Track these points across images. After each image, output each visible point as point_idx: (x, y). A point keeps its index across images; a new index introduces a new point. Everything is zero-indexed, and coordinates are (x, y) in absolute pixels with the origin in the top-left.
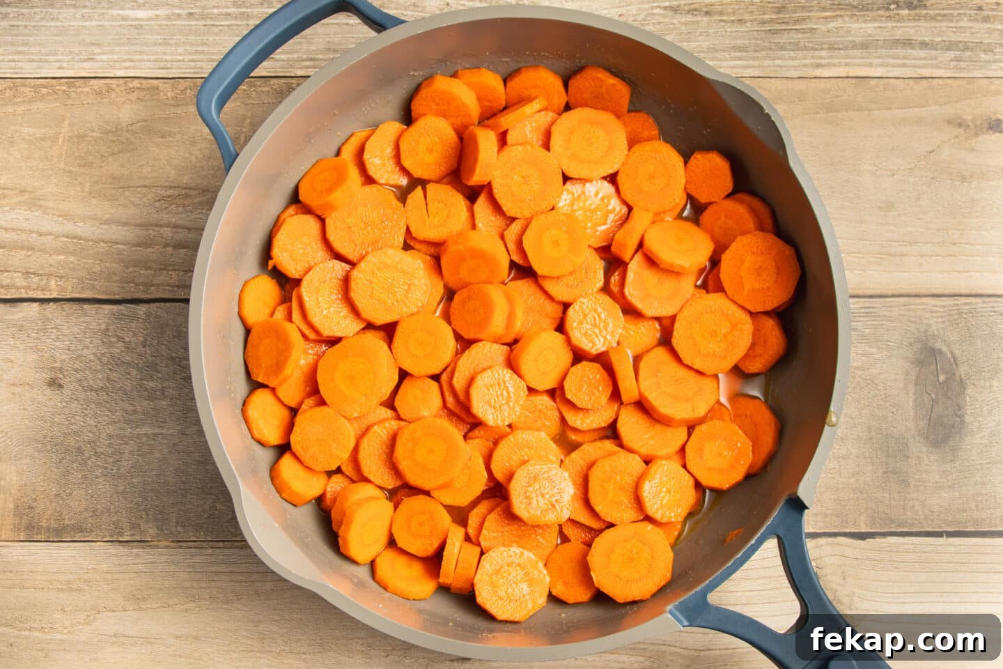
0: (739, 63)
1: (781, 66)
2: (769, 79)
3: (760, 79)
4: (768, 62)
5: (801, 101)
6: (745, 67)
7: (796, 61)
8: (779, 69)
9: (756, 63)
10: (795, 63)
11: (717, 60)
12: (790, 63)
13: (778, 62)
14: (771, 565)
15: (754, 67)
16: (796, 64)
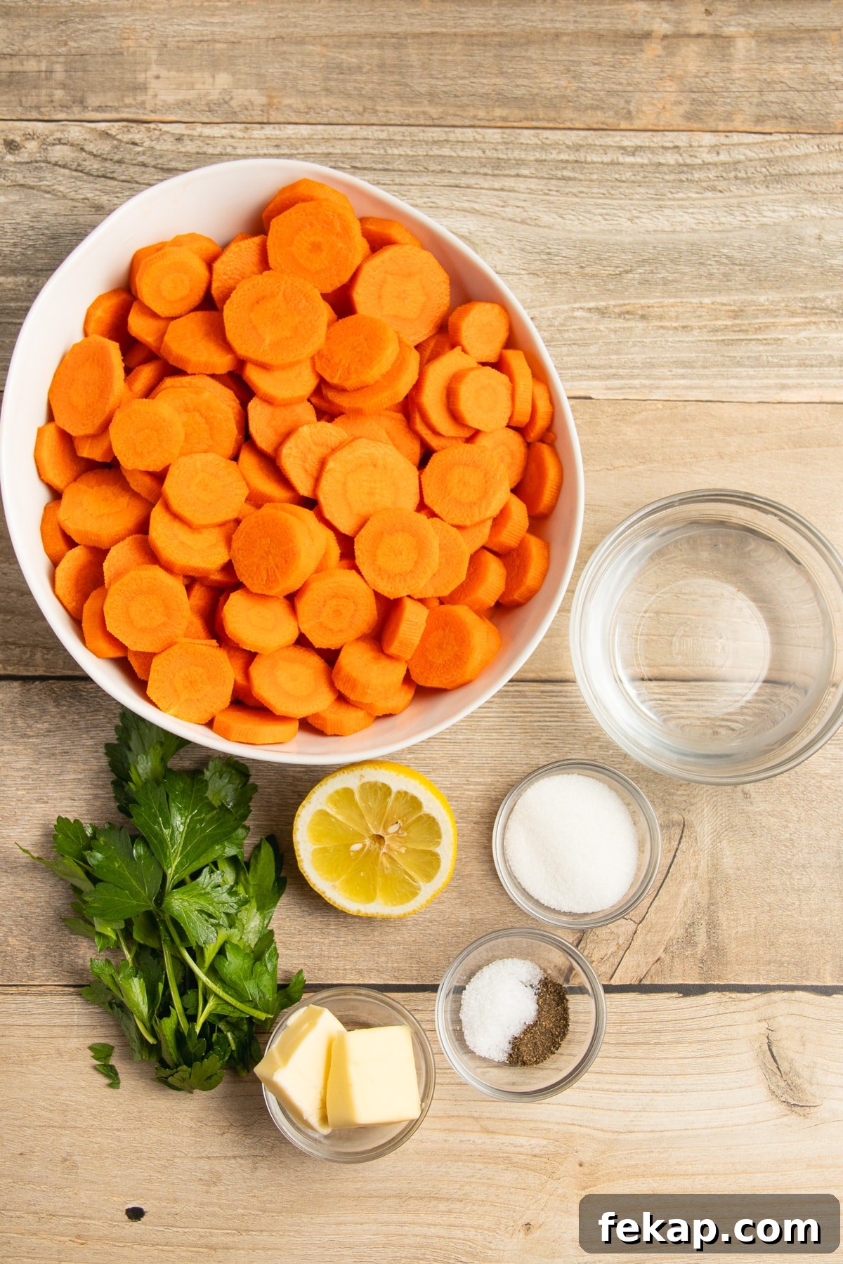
0: (682, 382)
1: (736, 388)
2: (720, 404)
3: (709, 404)
4: (719, 381)
5: (761, 432)
6: (691, 388)
7: (756, 381)
8: (733, 390)
9: (704, 383)
10: (755, 383)
11: (654, 379)
12: (747, 383)
13: (733, 382)
14: (710, 1026)
15: (701, 388)
16: (755, 385)
